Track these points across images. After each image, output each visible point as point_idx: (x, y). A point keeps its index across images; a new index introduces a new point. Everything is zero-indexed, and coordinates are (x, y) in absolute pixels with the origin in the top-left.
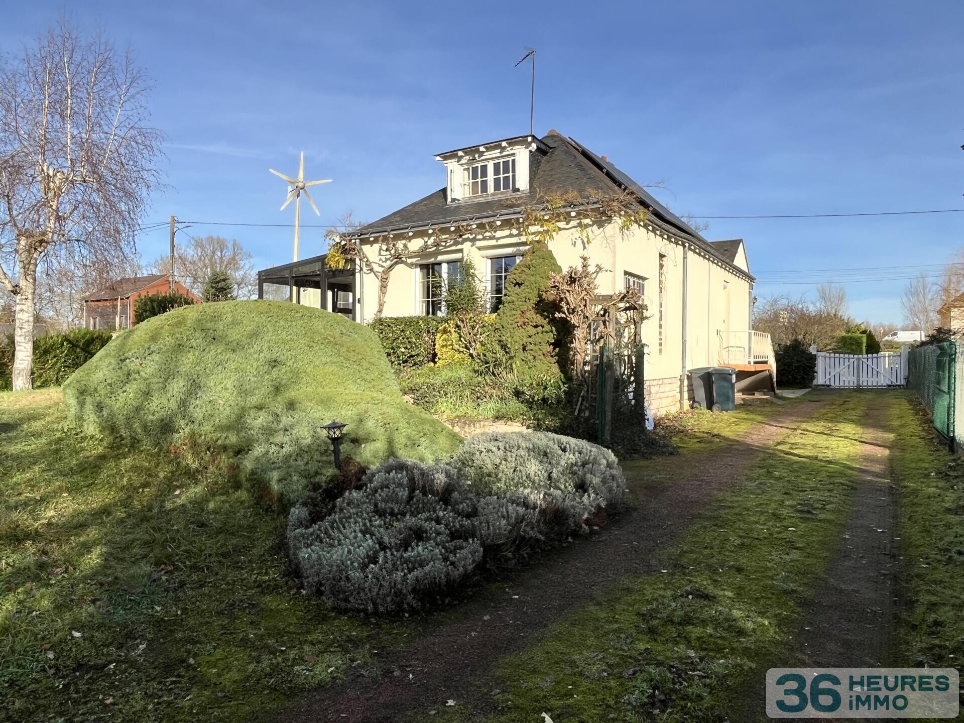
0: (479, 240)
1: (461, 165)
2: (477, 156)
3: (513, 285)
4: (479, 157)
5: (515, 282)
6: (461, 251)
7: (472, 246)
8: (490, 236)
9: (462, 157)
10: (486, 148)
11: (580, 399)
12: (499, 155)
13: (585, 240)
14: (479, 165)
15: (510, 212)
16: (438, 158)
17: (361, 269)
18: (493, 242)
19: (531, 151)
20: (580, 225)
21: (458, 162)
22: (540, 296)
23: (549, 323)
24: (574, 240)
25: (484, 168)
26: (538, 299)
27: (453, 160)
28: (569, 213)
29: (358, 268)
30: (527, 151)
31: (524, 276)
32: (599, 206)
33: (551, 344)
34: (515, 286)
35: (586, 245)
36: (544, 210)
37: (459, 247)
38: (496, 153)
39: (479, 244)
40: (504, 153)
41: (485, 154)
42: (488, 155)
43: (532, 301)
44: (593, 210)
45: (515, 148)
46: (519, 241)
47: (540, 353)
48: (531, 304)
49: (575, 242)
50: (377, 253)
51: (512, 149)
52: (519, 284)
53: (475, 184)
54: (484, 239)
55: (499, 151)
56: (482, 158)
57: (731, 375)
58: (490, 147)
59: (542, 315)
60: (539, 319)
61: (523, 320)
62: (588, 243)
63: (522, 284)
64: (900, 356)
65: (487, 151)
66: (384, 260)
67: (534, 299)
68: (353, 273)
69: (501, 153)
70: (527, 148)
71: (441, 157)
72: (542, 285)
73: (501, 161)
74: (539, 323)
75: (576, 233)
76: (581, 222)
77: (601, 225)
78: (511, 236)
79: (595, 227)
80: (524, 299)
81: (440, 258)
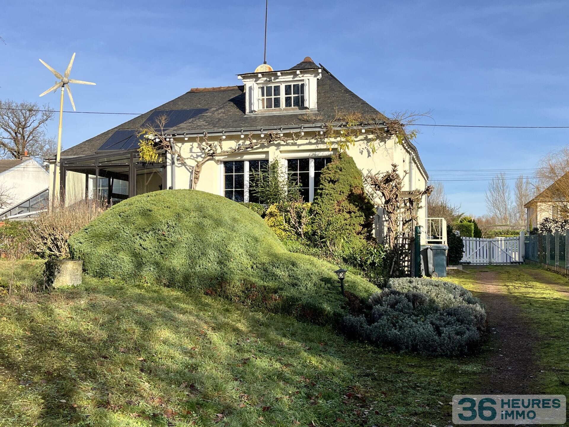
0: (283, 145)
1: (257, 84)
2: (273, 78)
3: (327, 182)
4: (274, 79)
5: (329, 179)
6: (267, 153)
7: (277, 150)
8: (292, 143)
9: (260, 78)
10: (281, 73)
11: (393, 263)
12: (291, 79)
13: (371, 150)
14: (273, 85)
15: (312, 126)
16: (240, 77)
17: (173, 163)
18: (295, 148)
19: (318, 79)
20: (366, 139)
21: (256, 81)
22: (351, 191)
23: (358, 210)
24: (361, 149)
25: (277, 89)
26: (350, 193)
27: (251, 80)
28: (360, 131)
29: (169, 161)
30: (316, 79)
31: (337, 176)
32: (384, 126)
33: (362, 225)
34: (329, 182)
35: (371, 154)
36: (340, 126)
37: (265, 150)
38: (290, 78)
39: (282, 148)
40: (296, 79)
41: (280, 78)
42: (281, 79)
43: (345, 194)
44: (379, 129)
45: (305, 75)
46: (317, 148)
47: (354, 231)
48: (344, 197)
49: (362, 151)
50: (189, 151)
51: (303, 76)
52: (333, 182)
53: (269, 100)
54: (287, 144)
55: (292, 76)
56: (277, 80)
57: (445, 250)
58: (284, 73)
59: (354, 204)
60: (352, 207)
61: (338, 207)
62: (373, 152)
63: (336, 182)
64: (519, 239)
65: (282, 76)
66: (195, 156)
67: (347, 193)
68: (164, 166)
69: (293, 78)
70: (315, 76)
71: (242, 77)
72: (352, 182)
73: (292, 84)
74: (352, 210)
75: (363, 145)
76: (367, 137)
77: (383, 140)
78: (310, 143)
79: (378, 141)
80: (339, 193)
81: (246, 157)
